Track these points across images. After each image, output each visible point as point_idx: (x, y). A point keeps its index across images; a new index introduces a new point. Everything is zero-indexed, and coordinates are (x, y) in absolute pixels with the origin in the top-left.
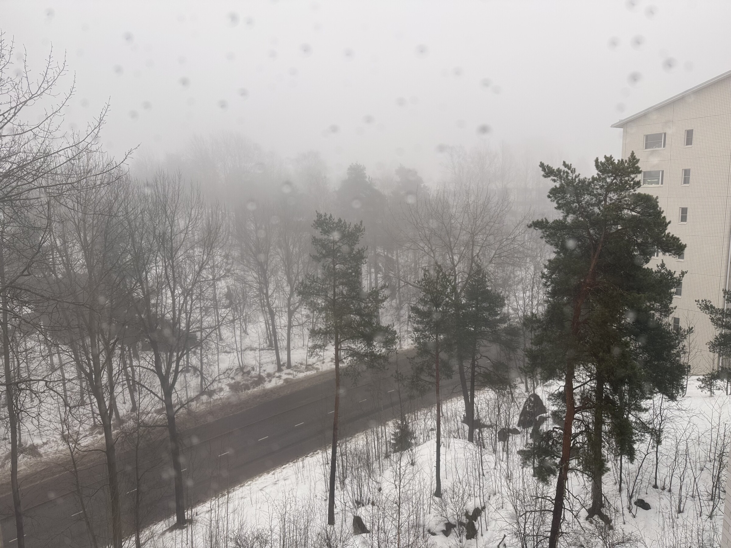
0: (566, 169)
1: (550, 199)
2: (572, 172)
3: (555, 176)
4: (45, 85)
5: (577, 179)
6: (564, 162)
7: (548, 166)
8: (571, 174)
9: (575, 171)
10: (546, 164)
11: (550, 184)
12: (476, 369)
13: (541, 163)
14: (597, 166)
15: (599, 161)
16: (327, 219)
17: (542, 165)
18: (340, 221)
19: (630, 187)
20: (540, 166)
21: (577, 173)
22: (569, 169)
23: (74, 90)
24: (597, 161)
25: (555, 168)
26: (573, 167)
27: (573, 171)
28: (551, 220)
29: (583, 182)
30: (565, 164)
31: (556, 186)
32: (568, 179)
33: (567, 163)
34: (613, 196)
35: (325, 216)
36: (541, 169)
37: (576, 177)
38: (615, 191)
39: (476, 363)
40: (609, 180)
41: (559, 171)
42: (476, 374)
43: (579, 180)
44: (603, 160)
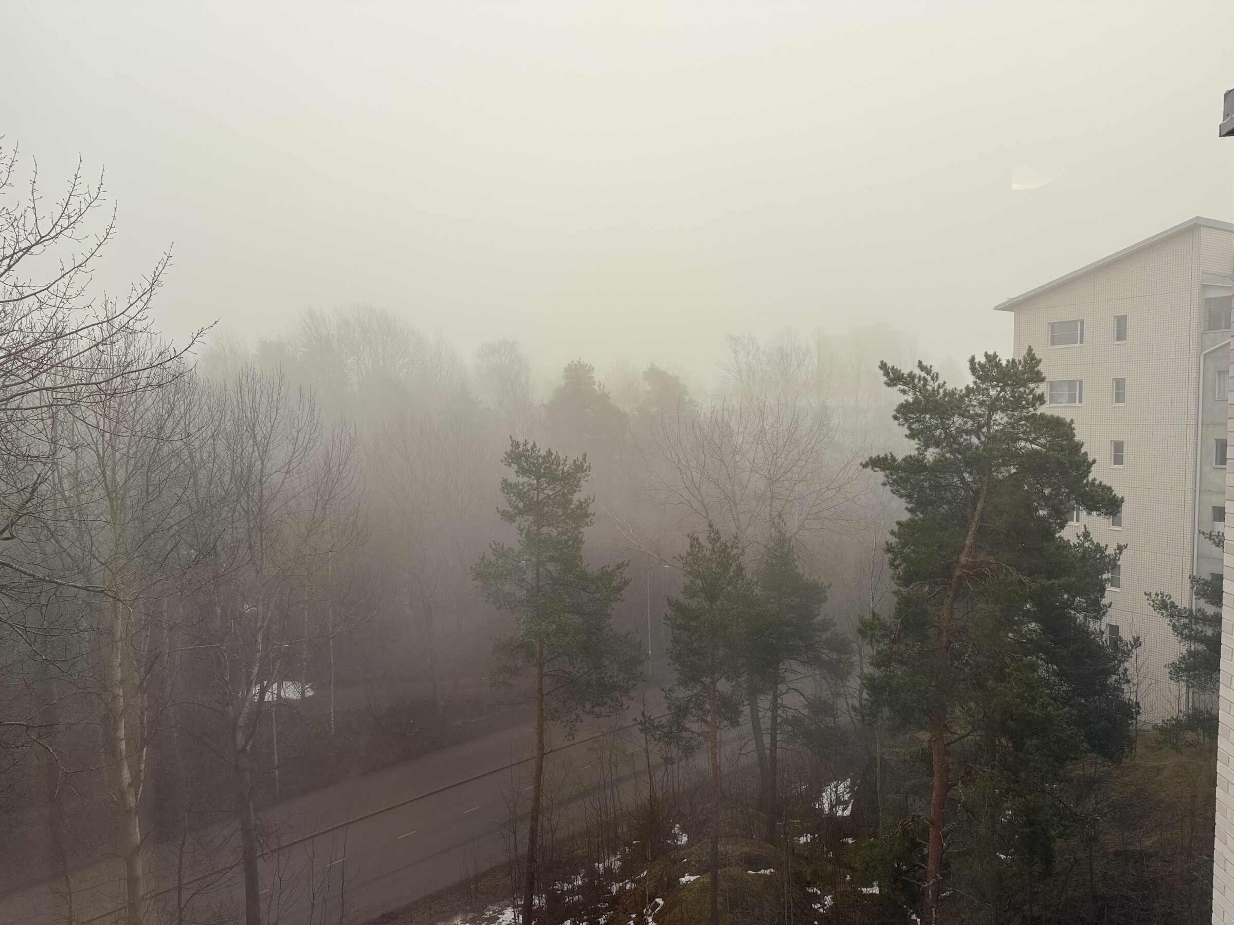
0: (923, 374)
1: (896, 422)
2: (932, 379)
3: (905, 384)
4: (64, 222)
5: (941, 391)
6: (920, 362)
7: (893, 367)
8: (931, 383)
9: (937, 377)
10: (890, 365)
11: (897, 397)
12: (780, 712)
13: (882, 362)
14: (973, 369)
15: (977, 361)
16: (528, 451)
17: (883, 366)
18: (550, 453)
19: (1028, 403)
20: (881, 368)
21: (941, 381)
22: (928, 373)
23: (112, 230)
24: (972, 361)
25: (905, 371)
26: (934, 370)
27: (935, 377)
28: (900, 457)
29: (952, 394)
30: (920, 365)
31: (906, 401)
32: (927, 390)
33: (924, 364)
34: (1000, 418)
35: (525, 445)
36: (882, 372)
37: (939, 387)
38: (1004, 410)
39: (779, 701)
40: (993, 393)
41: (912, 376)
42: (779, 720)
43: (945, 391)
44: (983, 360)
